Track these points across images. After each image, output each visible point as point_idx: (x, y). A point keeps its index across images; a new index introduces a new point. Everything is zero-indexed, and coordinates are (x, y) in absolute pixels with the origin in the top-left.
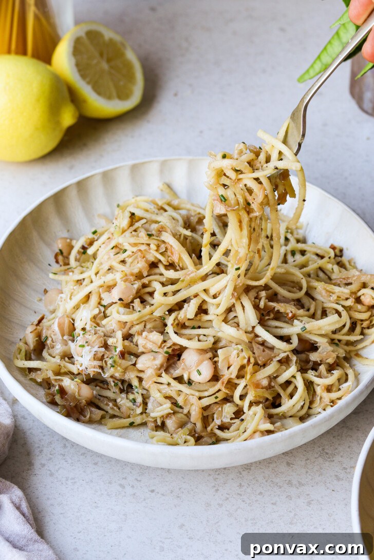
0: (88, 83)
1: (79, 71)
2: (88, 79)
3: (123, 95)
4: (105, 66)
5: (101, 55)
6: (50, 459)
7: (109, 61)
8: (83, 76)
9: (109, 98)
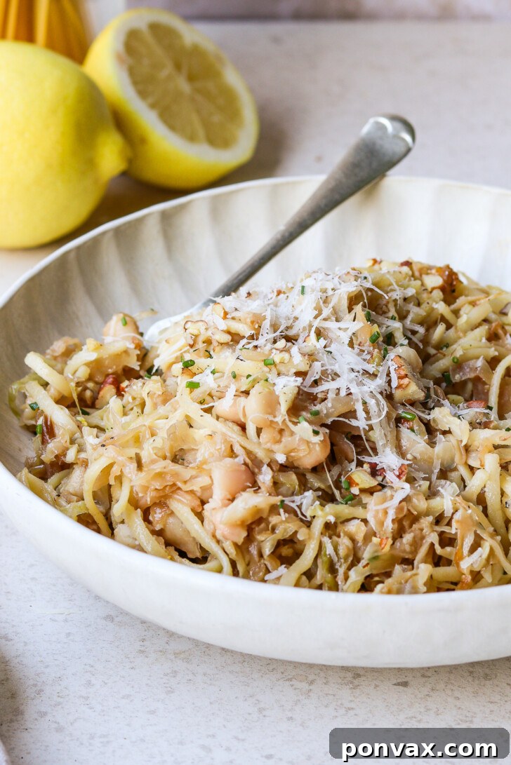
0: (153, 106)
1: (135, 83)
2: (150, 100)
3: (218, 139)
4: (184, 86)
5: (178, 67)
6: (59, 704)
7: (191, 78)
8: (142, 94)
9: (192, 138)
